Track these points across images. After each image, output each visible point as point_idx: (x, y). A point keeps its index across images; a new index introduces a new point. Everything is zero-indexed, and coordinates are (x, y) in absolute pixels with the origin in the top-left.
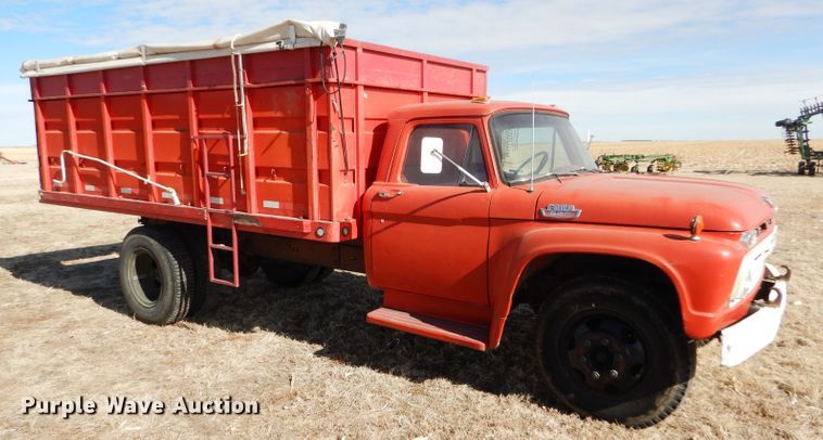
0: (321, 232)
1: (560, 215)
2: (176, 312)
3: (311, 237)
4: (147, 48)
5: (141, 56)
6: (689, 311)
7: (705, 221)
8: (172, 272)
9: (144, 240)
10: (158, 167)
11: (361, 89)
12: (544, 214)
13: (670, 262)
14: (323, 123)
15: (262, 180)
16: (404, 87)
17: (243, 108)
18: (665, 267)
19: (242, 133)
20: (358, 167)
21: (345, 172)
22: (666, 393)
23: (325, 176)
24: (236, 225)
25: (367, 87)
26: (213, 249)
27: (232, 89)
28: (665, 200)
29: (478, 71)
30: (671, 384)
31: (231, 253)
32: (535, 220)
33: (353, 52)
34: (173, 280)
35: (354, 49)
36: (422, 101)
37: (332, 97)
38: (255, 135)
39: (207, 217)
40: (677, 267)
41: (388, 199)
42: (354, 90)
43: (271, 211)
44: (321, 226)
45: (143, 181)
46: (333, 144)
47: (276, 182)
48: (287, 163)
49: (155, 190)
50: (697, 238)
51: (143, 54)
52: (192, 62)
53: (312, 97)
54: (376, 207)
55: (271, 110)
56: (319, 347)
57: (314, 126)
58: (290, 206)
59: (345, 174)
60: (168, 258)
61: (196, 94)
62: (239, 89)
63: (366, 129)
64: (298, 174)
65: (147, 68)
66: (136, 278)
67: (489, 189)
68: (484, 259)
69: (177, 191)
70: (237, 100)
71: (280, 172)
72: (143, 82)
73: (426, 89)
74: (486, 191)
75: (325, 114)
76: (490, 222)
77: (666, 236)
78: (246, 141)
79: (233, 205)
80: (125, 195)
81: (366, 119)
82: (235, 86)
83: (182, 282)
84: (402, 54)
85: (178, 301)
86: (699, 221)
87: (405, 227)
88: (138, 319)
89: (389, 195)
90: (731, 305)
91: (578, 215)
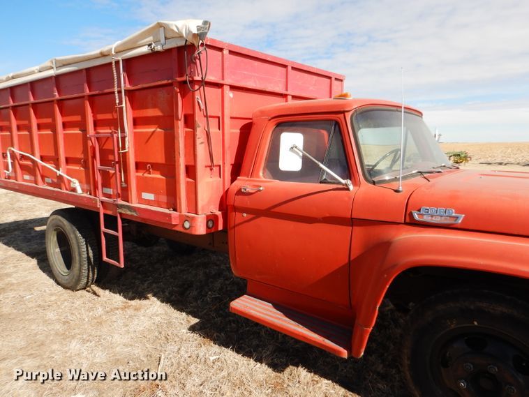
0: (187, 225)
1: (437, 220)
2: (84, 281)
3: (179, 229)
4: (56, 61)
5: (52, 68)
8: (79, 248)
9: (60, 221)
10: (68, 161)
11: (226, 89)
12: (416, 217)
14: (190, 121)
15: (140, 174)
16: (269, 89)
17: (124, 109)
19: (123, 131)
20: (224, 163)
21: (211, 167)
23: (191, 171)
24: (121, 214)
25: (233, 88)
26: (105, 233)
27: (114, 93)
29: (336, 79)
31: (117, 238)
32: (405, 223)
33: (220, 53)
34: (80, 255)
35: (221, 50)
36: (286, 101)
37: (197, 95)
38: (135, 133)
39: (99, 205)
41: (250, 194)
42: (220, 90)
43: (148, 202)
44: (187, 219)
45: (56, 173)
46: (198, 141)
47: (152, 176)
48: (160, 158)
49: (66, 181)
51: (54, 66)
52: (88, 70)
53: (179, 94)
54: (239, 201)
55: (147, 108)
57: (180, 124)
58: (164, 199)
59: (211, 170)
60: (76, 237)
61: (91, 98)
62: (120, 92)
63: (232, 127)
64: (169, 169)
65: (58, 77)
66: (58, 250)
67: (351, 187)
68: (346, 261)
69: (80, 182)
70: (117, 101)
71: (155, 167)
72: (55, 89)
73: (291, 92)
75: (190, 112)
76: (352, 222)
78: (127, 139)
79: (118, 196)
80: (49, 184)
81: (231, 118)
82: (116, 90)
83: (88, 258)
84: (269, 59)
85: (85, 273)
87: (263, 221)
88: (58, 283)
89: (251, 191)
91: (460, 221)
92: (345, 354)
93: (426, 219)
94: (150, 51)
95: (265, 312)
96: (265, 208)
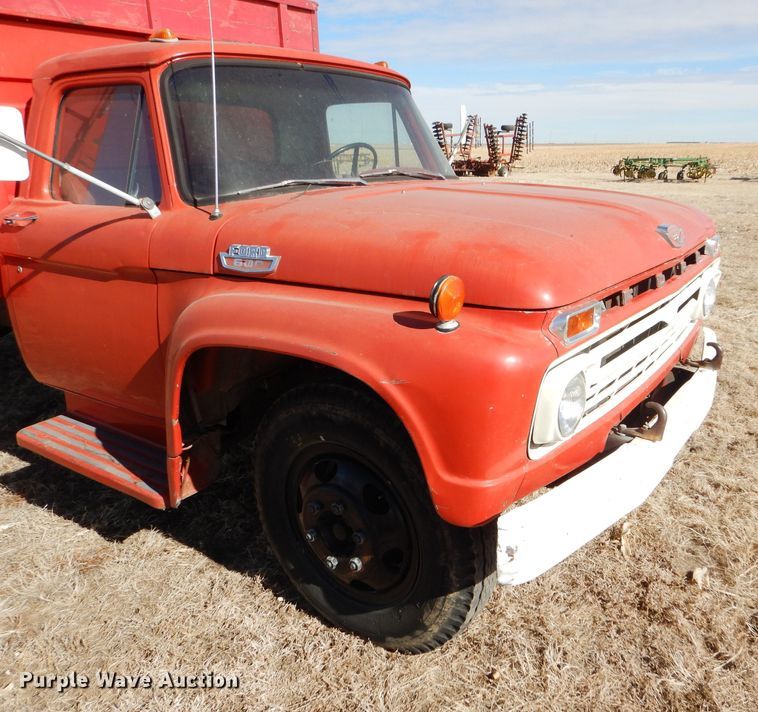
1: (248, 268)
6: (439, 475)
7: (469, 283)
12: (225, 262)
13: (391, 377)
18: (381, 387)
22: (438, 605)
28: (427, 236)
30: (445, 592)
32: (214, 276)
40: (403, 387)
41: (19, 228)
50: (450, 325)
67: (154, 212)
68: (157, 346)
74: (148, 216)
76: (154, 276)
77: (399, 318)
86: (448, 288)
89: (20, 223)
90: (536, 454)
91: (275, 266)
92: (161, 505)
93: (238, 266)
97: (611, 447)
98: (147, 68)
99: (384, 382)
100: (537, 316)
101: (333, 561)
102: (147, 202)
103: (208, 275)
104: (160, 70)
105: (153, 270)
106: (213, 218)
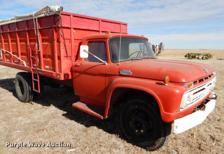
0: (58, 77)
1: (126, 74)
2: (28, 99)
3: (56, 78)
4: (16, 17)
5: (15, 19)
6: (163, 112)
7: (170, 78)
8: (26, 87)
9: (20, 77)
10: (22, 54)
11: (72, 30)
12: (121, 73)
13: (156, 93)
14: (58, 41)
15: (44, 59)
16: (92, 29)
17: (38, 35)
18: (154, 95)
19: (38, 43)
20: (72, 55)
21: (67, 57)
22: (159, 140)
23: (59, 58)
24: (38, 73)
25: (75, 29)
26: (34, 81)
27: (34, 30)
28: (160, 69)
29: (123, 24)
30: (160, 137)
31: (37, 82)
33: (69, 17)
34: (26, 89)
35: (70, 16)
36: (99, 33)
37: (60, 32)
38: (43, 44)
39: (32, 70)
40: (158, 95)
41: (79, 66)
42: (70, 30)
43: (47, 69)
44: (58, 75)
45: (17, 58)
46: (61, 48)
47: (48, 60)
48: (50, 54)
49: (21, 62)
50: (167, 85)
51: (16, 19)
52: (27, 21)
53: (55, 32)
54: (75, 69)
55: (46, 36)
56: (65, 113)
57: (56, 41)
58: (51, 68)
59: (67, 58)
60: (25, 82)
61: (28, 31)
62: (36, 30)
63: (75, 43)
64: (52, 57)
65: (17, 23)
66: (19, 88)
68: (104, 88)
69: (26, 62)
70: (36, 33)
71: (49, 56)
72: (17, 28)
73: (101, 30)
74: (105, 64)
75: (58, 38)
76: (106, 75)
77: (156, 83)
78: (40, 46)
79: (37, 67)
80: (15, 63)
81: (74, 39)
82: (35, 29)
83: (29, 90)
84: (90, 18)
85: (28, 95)
86: (167, 78)
87: (83, 76)
88: (19, 100)
89: (79, 65)
90: (181, 110)
91: (131, 74)
92: (102, 118)
93: (123, 74)
94: (45, 16)
95: (83, 106)
96: (83, 71)
97: (194, 111)
98: (106, 39)
99: (154, 94)
100: (183, 84)
101: (137, 131)
102: (105, 62)
103: (117, 75)
104: (109, 39)
105: (106, 74)
106: (118, 65)
